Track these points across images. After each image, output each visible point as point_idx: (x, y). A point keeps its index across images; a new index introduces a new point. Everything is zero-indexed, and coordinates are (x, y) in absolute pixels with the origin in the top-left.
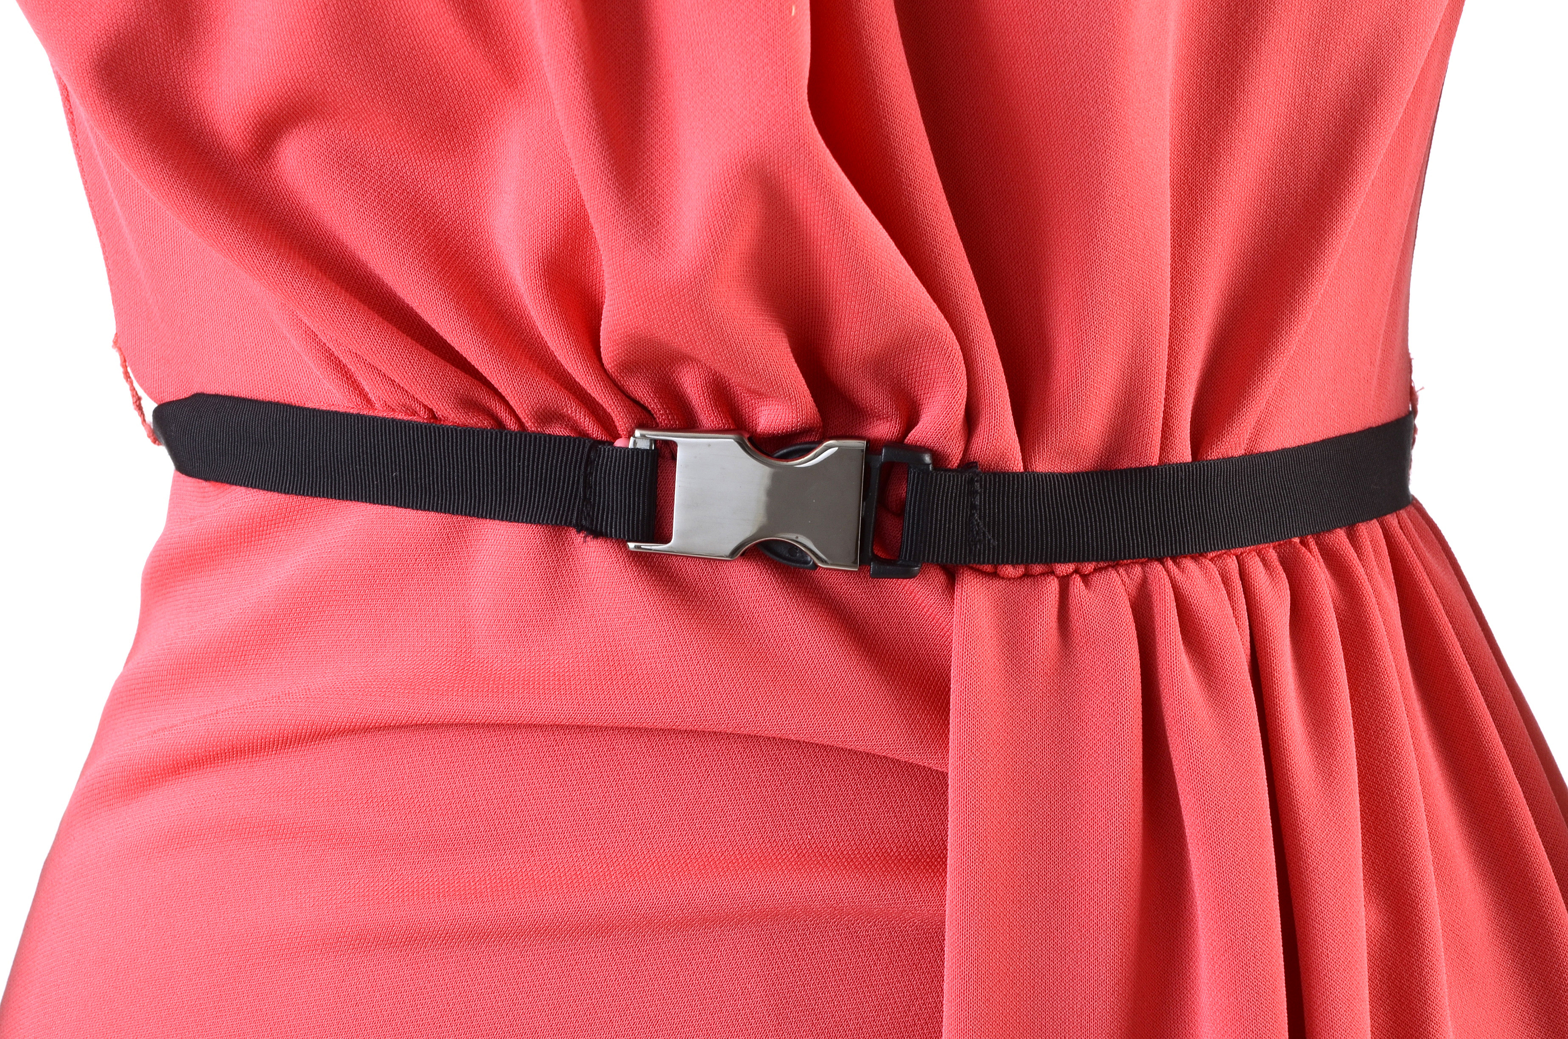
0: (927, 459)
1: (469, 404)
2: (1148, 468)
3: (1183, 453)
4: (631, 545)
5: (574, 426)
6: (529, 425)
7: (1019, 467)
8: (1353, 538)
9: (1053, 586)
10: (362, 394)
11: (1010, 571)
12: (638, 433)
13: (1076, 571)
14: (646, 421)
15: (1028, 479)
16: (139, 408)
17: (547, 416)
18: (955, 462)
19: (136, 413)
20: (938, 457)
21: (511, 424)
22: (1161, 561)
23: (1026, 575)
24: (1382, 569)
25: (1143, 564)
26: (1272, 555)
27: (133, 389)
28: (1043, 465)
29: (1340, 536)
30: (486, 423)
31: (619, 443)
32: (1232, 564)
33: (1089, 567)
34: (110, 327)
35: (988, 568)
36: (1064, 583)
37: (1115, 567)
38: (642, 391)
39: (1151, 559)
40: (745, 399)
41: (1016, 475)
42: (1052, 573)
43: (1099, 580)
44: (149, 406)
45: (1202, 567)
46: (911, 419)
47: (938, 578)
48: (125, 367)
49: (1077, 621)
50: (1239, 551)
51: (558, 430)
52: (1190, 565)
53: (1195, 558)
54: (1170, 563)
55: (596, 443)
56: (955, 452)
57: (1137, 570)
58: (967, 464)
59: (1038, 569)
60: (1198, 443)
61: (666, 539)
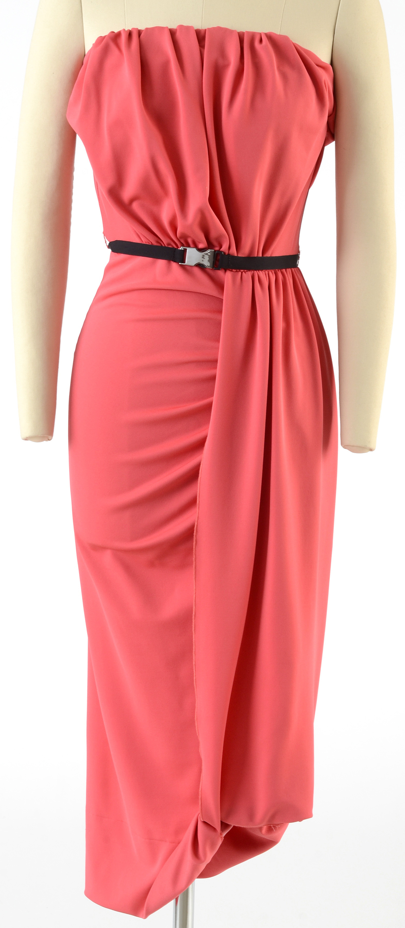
0: (223, 253)
1: (158, 242)
2: (255, 257)
3: (260, 255)
4: (180, 263)
5: (172, 246)
6: (166, 246)
7: (236, 255)
8: (286, 271)
9: (240, 273)
10: (142, 240)
11: (234, 270)
12: (182, 247)
13: (244, 271)
14: (183, 245)
15: (237, 258)
16: (106, 243)
17: (169, 244)
18: (227, 254)
19: (105, 244)
20: (224, 253)
21: (163, 245)
22: (256, 271)
23: (236, 271)
24: (290, 276)
25: (253, 271)
26: (273, 272)
27: (105, 240)
28: (239, 256)
29: (284, 270)
30: (160, 245)
31: (179, 249)
32: (267, 272)
33: (246, 271)
34: (102, 230)
35: (231, 270)
36: (242, 273)
37: (249, 271)
38: (182, 241)
39: (255, 270)
40: (197, 243)
41: (236, 256)
42: (240, 271)
43: (247, 272)
44: (108, 243)
45: (262, 272)
46: (221, 247)
47: (223, 271)
48: (104, 236)
49: (243, 277)
50: (268, 270)
51: (170, 247)
52: (260, 272)
53: (261, 271)
54: (257, 271)
55: (176, 249)
56: (227, 252)
57: (253, 272)
58: (229, 254)
59: (238, 270)
60: (263, 254)
61: (185, 263)
